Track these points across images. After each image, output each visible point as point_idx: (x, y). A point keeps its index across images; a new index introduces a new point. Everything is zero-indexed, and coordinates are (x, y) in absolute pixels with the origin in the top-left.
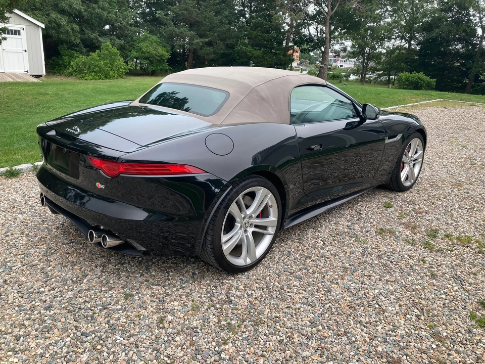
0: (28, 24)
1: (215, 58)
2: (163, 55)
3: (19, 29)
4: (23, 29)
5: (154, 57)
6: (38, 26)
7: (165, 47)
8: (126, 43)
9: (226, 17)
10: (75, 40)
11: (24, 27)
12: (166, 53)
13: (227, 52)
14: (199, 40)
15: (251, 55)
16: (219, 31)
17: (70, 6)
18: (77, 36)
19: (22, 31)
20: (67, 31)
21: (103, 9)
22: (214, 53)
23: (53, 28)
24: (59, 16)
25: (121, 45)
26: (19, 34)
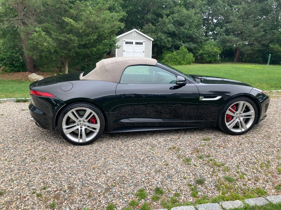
0: (146, 39)
1: (252, 53)
2: (216, 52)
3: (142, 42)
4: (144, 42)
5: (211, 53)
6: (151, 40)
7: (219, 47)
8: (198, 46)
9: (262, 27)
10: (169, 46)
11: (145, 41)
12: (218, 51)
13: (261, 49)
14: (241, 43)
15: (277, 50)
16: (256, 36)
17: (168, 29)
18: (170, 44)
19: (143, 43)
20: (165, 41)
21: (185, 29)
22: (252, 49)
23: (159, 41)
24: (162, 35)
25: (195, 47)
26: (142, 44)
